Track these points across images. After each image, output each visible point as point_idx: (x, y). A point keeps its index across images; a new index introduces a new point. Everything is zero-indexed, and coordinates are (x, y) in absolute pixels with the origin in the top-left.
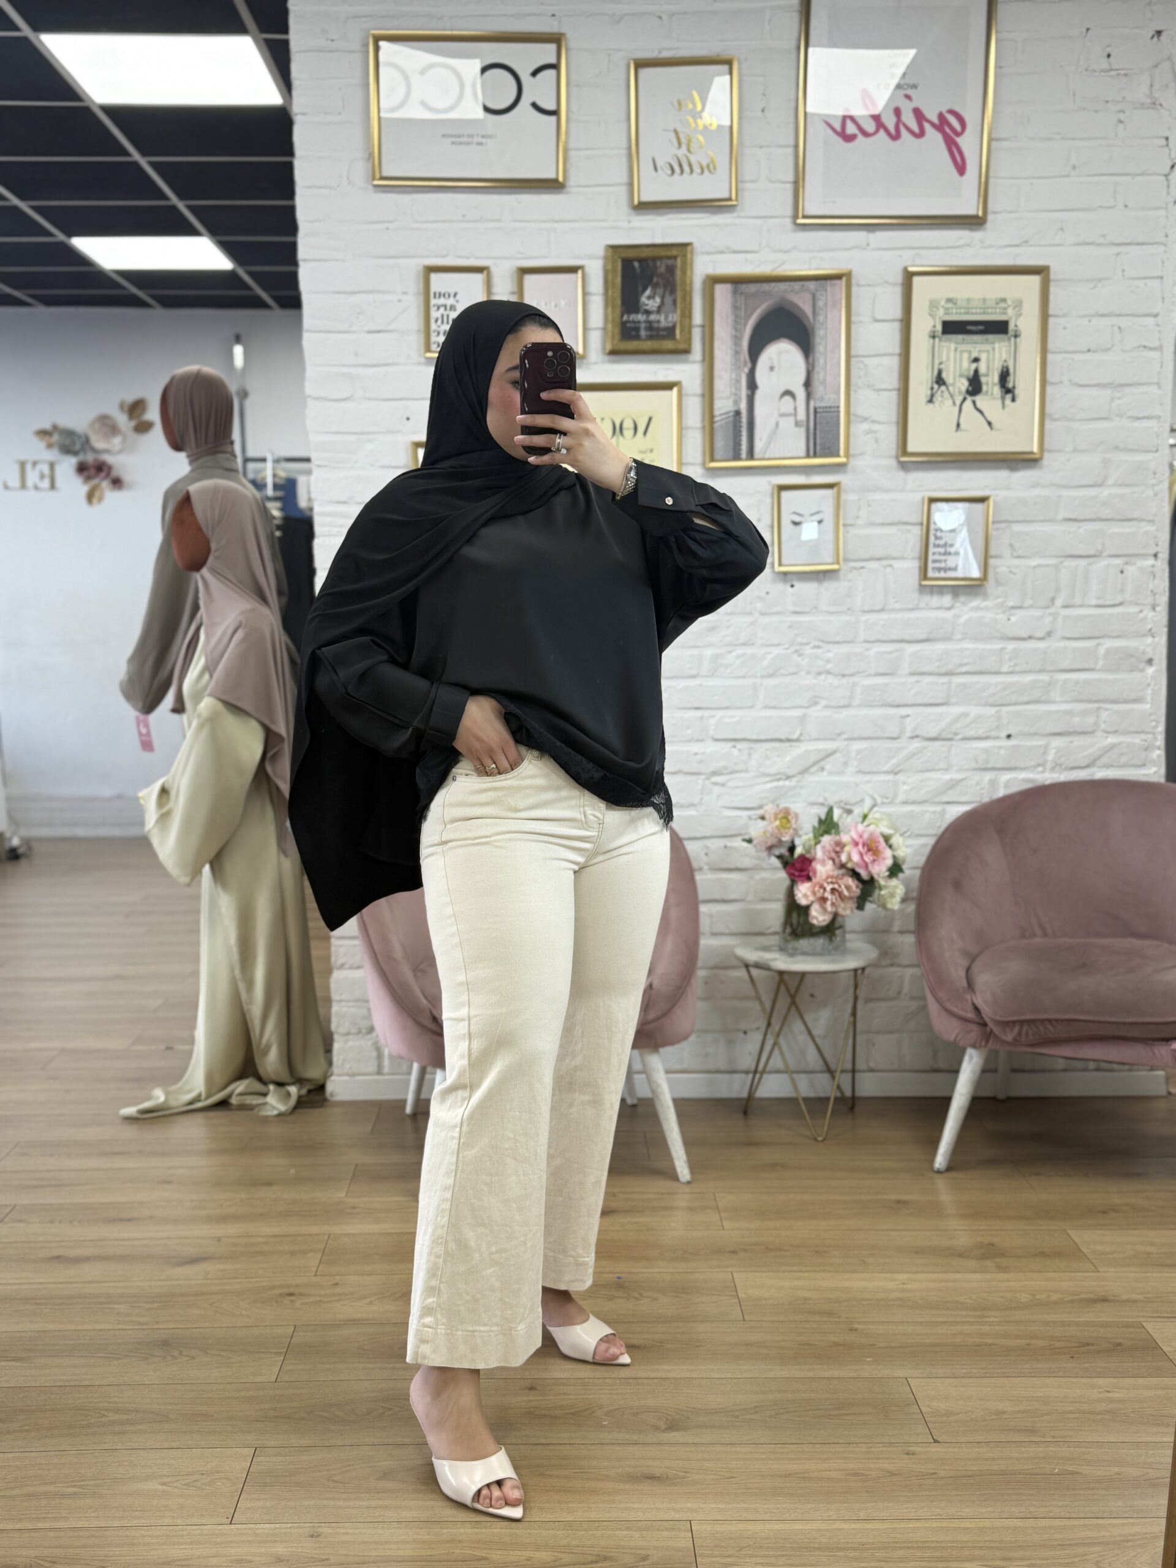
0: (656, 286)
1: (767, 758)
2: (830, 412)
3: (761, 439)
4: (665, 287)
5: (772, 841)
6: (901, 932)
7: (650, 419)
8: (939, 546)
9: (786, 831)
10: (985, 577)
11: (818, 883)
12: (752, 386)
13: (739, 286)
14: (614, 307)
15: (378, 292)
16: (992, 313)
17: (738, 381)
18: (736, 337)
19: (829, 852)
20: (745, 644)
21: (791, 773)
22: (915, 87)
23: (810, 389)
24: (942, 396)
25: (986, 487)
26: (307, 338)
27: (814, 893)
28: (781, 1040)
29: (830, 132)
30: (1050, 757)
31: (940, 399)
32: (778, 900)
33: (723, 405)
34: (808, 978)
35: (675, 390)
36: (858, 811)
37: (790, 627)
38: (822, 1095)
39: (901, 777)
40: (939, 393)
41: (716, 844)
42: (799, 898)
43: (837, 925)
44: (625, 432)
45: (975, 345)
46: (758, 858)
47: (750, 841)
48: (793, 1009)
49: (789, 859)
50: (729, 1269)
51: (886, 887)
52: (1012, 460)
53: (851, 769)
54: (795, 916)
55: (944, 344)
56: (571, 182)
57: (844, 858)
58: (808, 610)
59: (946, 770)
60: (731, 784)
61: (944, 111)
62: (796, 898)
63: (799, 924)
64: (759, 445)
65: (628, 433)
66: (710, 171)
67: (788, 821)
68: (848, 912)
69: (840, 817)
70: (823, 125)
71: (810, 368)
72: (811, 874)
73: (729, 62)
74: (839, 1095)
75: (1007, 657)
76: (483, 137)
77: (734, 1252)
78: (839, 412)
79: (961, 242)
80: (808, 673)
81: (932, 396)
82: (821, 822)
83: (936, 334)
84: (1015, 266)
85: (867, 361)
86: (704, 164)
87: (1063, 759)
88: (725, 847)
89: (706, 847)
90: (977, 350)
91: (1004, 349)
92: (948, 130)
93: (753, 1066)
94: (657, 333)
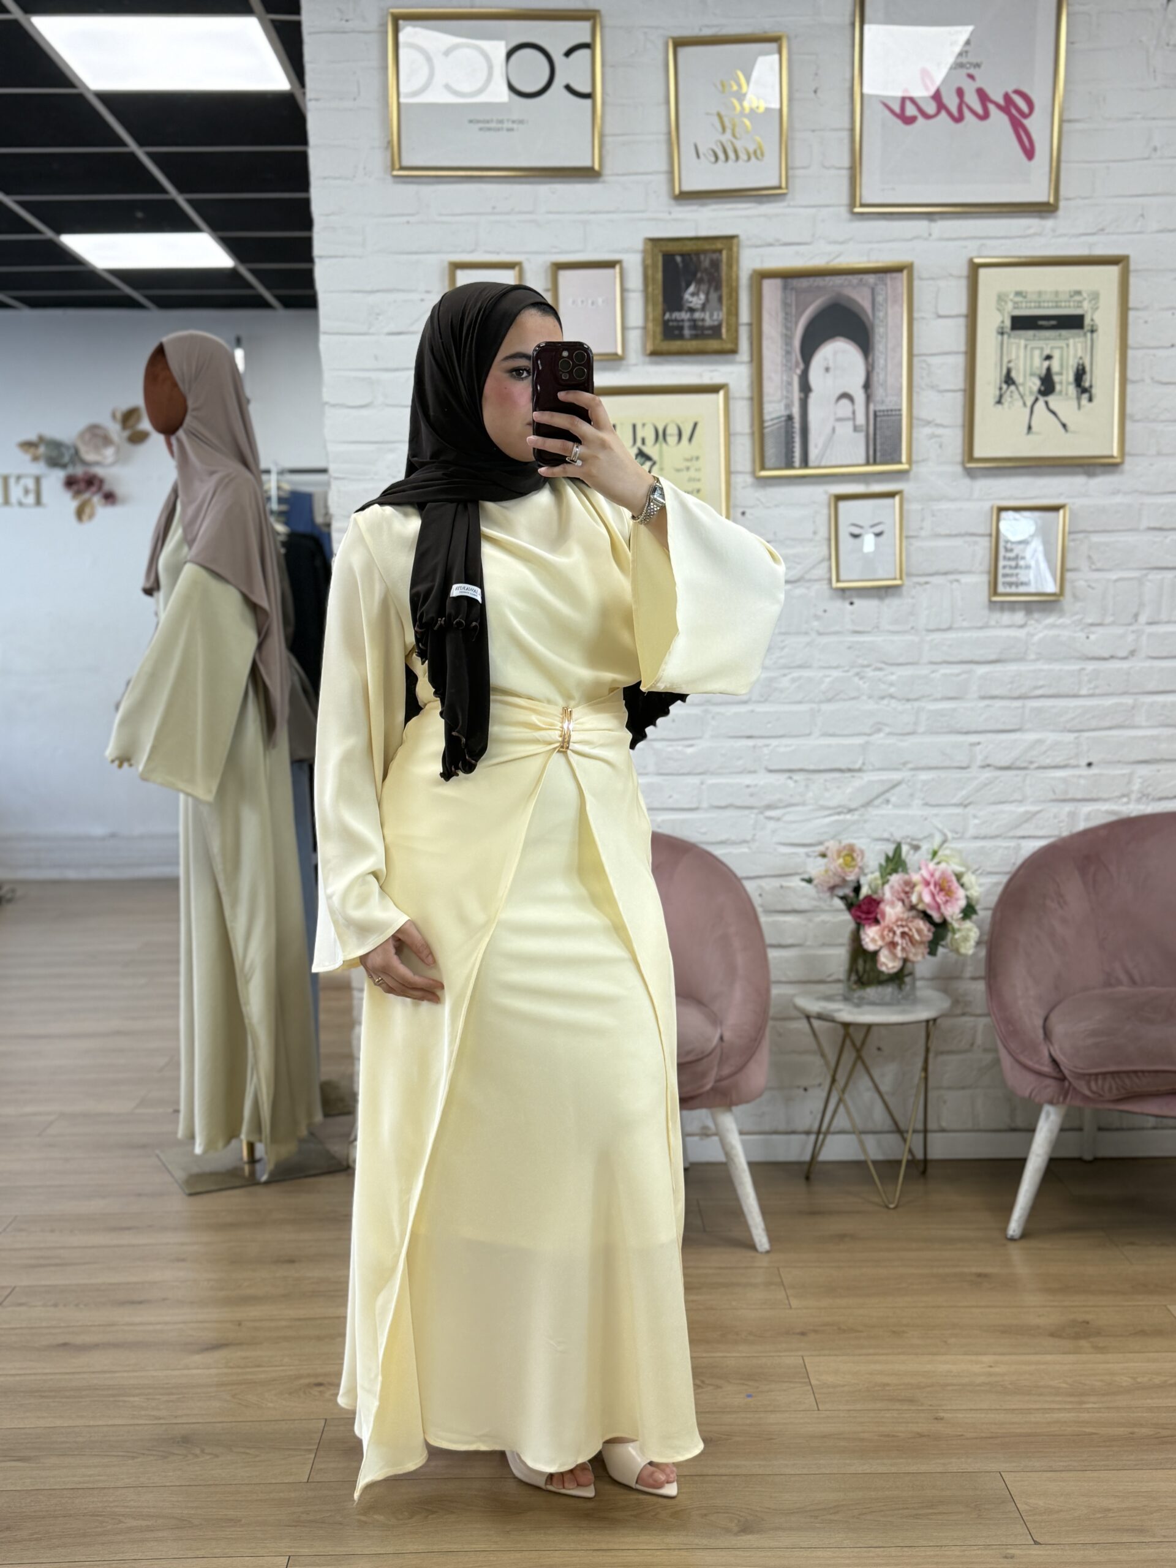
0: (700, 282)
1: (827, 790)
2: (891, 415)
3: (816, 446)
4: (710, 282)
5: (837, 880)
6: (974, 979)
7: (695, 425)
8: (1009, 559)
9: (851, 869)
10: (1061, 593)
11: (888, 927)
12: (805, 388)
13: (789, 281)
14: (654, 305)
15: (398, 290)
16: (1065, 307)
17: (790, 384)
18: (786, 335)
19: (898, 893)
20: (800, 667)
21: (853, 805)
22: (978, 65)
23: (869, 391)
24: (1011, 397)
25: (1061, 494)
26: (324, 341)
27: (883, 937)
28: (846, 1096)
29: (887, 113)
30: (1136, 786)
31: (1009, 399)
32: (841, 945)
33: (774, 409)
34: (874, 1030)
35: (721, 393)
36: (926, 847)
37: (849, 648)
38: (892, 1157)
39: (970, 810)
40: (1008, 393)
41: (770, 884)
42: (867, 943)
43: (906, 972)
44: (669, 439)
45: (1047, 342)
46: (820, 899)
47: (809, 881)
48: (859, 1065)
49: (855, 900)
50: (800, 1353)
51: (959, 930)
52: (1089, 465)
53: (917, 802)
54: (860, 962)
55: (1012, 340)
56: (607, 171)
57: (914, 899)
58: (869, 629)
59: (1021, 801)
60: (787, 818)
61: (1010, 90)
62: (863, 943)
63: (865, 971)
64: (813, 453)
65: (672, 439)
66: (757, 158)
67: (853, 859)
68: (919, 958)
69: (908, 853)
70: (881, 107)
71: (870, 368)
72: (879, 917)
73: (776, 39)
74: (910, 1157)
75: (1086, 678)
76: (514, 122)
77: (803, 1334)
78: (901, 415)
79: (1032, 231)
80: (870, 697)
81: (1001, 396)
82: (888, 859)
83: (1005, 330)
84: (1089, 256)
85: (930, 360)
86: (751, 150)
87: (1150, 790)
88: (782, 887)
89: (761, 887)
90: (1049, 346)
91: (1079, 346)
92: (1014, 111)
93: (815, 1127)
94: (702, 332)
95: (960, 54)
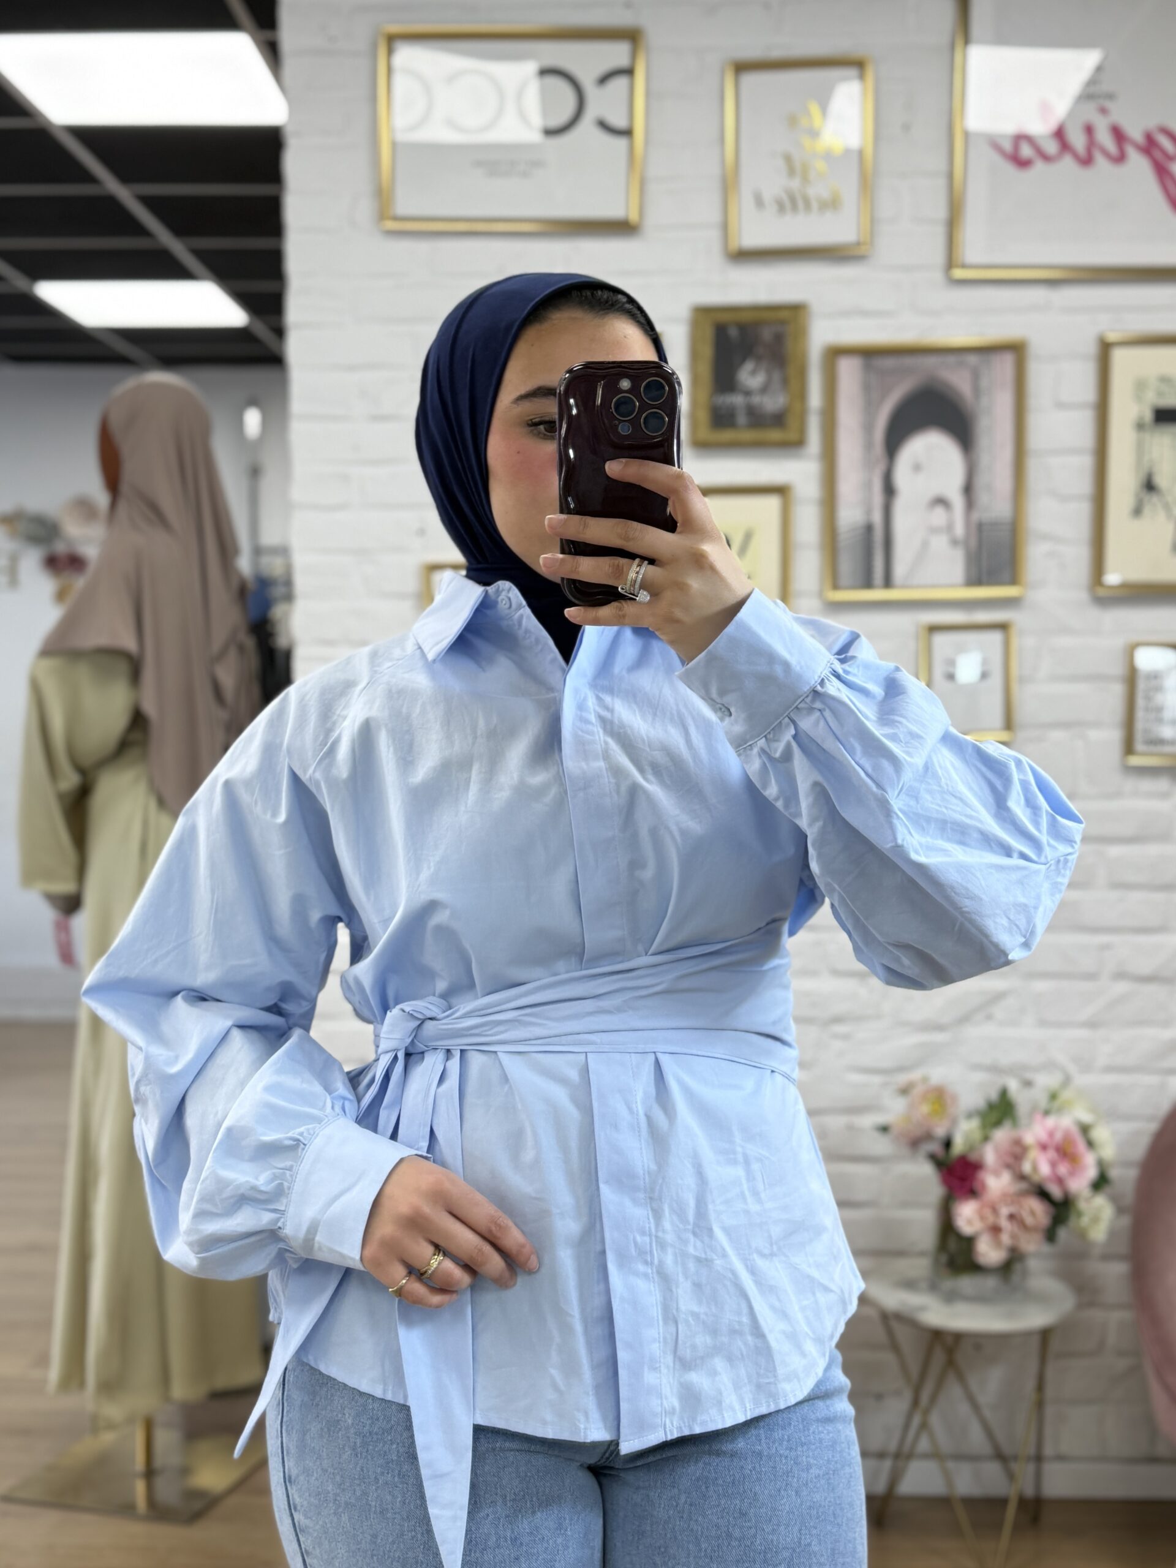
0: (759, 359)
2: (1000, 528)
3: (902, 561)
4: (772, 359)
5: (921, 1132)
6: (1104, 1257)
7: (748, 533)
8: (1150, 711)
9: (939, 1119)
11: (990, 1203)
12: (889, 490)
13: (872, 359)
14: (701, 387)
18: (866, 424)
19: (1005, 1157)
21: (944, 1021)
22: (1110, 96)
23: (970, 496)
24: (1152, 505)
26: (295, 427)
27: (982, 1218)
29: (996, 154)
31: (1150, 510)
32: (926, 1206)
33: (850, 515)
35: (781, 495)
36: (1041, 1082)
38: (996, 1494)
39: (1100, 1032)
40: (1149, 502)
42: (960, 1223)
46: (897, 1151)
47: (886, 1127)
48: (951, 1371)
49: (944, 1158)
51: (1087, 1208)
53: (1029, 1019)
54: (952, 1245)
55: (1155, 437)
56: (647, 224)
57: (1027, 1167)
59: (1166, 1024)
60: (857, 1036)
61: (1151, 128)
62: (956, 1219)
63: (958, 1256)
64: (899, 569)
66: (833, 208)
67: (942, 1105)
68: (1032, 1246)
69: (1018, 1094)
70: (990, 147)
71: (971, 469)
72: (976, 1186)
73: (858, 63)
74: (1019, 1495)
76: (530, 164)
81: (1139, 507)
82: (991, 1103)
83: (1145, 424)
85: (1048, 459)
86: (826, 199)
88: (850, 1128)
92: (1158, 155)
93: (893, 1447)
94: (758, 419)
95: (1092, 82)
